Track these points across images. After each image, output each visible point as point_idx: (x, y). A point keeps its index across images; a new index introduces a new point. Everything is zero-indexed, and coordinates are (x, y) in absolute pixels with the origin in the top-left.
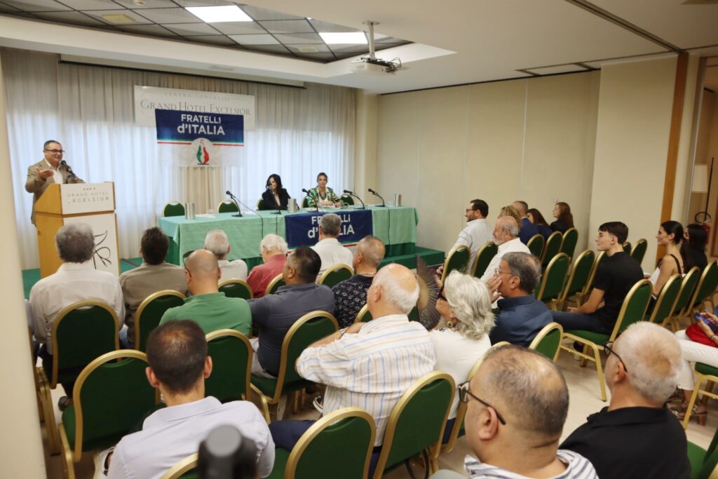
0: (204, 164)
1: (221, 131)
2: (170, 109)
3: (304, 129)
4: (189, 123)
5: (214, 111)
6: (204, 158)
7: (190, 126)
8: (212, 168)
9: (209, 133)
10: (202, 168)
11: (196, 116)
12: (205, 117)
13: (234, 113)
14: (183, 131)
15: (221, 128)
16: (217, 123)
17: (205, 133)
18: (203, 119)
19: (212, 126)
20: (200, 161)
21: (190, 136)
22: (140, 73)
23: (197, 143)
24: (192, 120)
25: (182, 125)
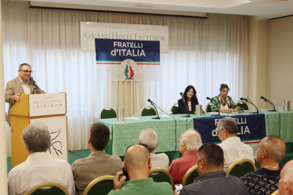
0: (130, 79)
1: (143, 53)
2: (106, 38)
3: (207, 50)
4: (120, 48)
5: (138, 39)
6: (130, 74)
7: (120, 50)
8: (136, 82)
9: (134, 55)
10: (128, 82)
11: (124, 43)
12: (131, 43)
13: (153, 39)
14: (115, 54)
15: (143, 51)
16: (140, 47)
17: (131, 55)
18: (130, 44)
19: (136, 50)
20: (127, 76)
21: (120, 58)
22: (85, 13)
23: (125, 63)
24: (122, 45)
25: (114, 50)
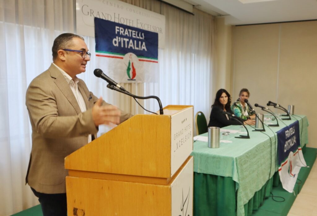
0: (132, 80)
1: (144, 47)
2: (107, 19)
4: (122, 36)
6: (132, 74)
7: (122, 39)
9: (136, 48)
11: (126, 30)
14: (117, 45)
15: (144, 44)
16: (141, 38)
18: (132, 32)
19: (138, 40)
20: (129, 76)
21: (122, 50)
23: (127, 58)
24: (124, 33)
25: (116, 38)
